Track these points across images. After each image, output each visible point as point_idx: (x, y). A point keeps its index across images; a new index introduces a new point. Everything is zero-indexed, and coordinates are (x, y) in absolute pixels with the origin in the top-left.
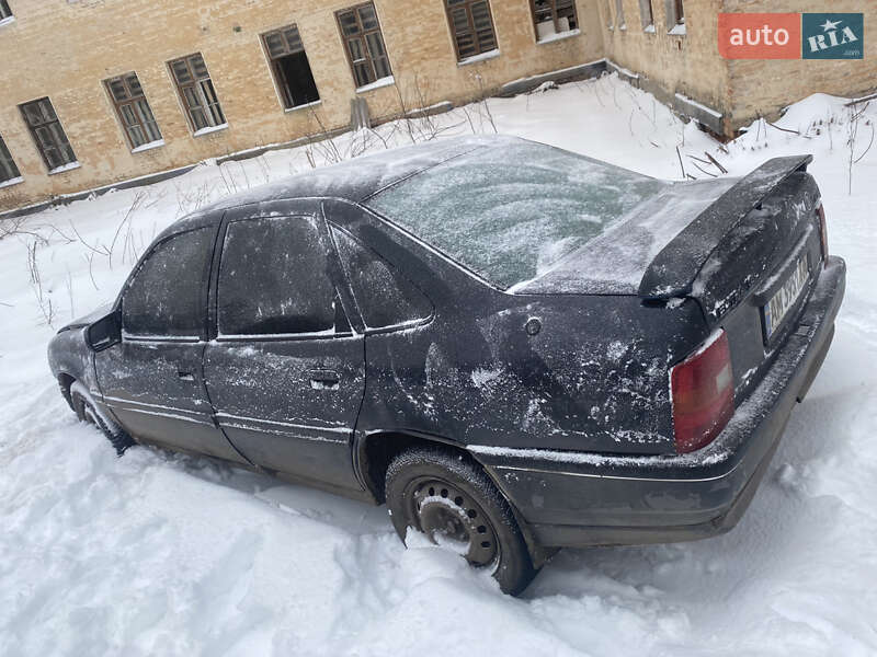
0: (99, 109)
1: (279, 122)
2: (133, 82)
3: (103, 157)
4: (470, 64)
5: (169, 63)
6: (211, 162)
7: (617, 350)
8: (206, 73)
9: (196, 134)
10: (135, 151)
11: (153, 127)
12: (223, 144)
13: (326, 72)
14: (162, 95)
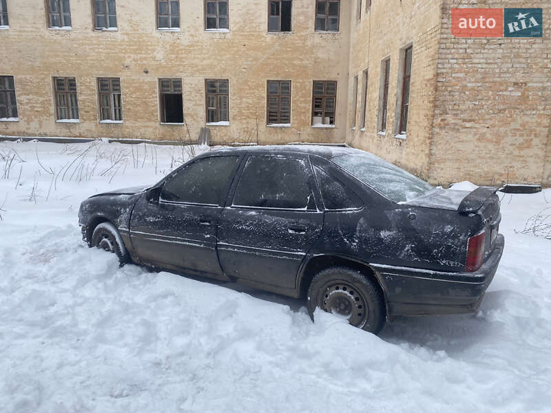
0: (44, 92)
1: (156, 128)
2: (72, 83)
3: (36, 119)
4: (273, 127)
5: (98, 78)
6: (105, 140)
7: (448, 229)
8: (119, 90)
9: (101, 122)
10: (58, 121)
11: (75, 111)
12: (116, 132)
13: (191, 109)
14: (87, 95)
